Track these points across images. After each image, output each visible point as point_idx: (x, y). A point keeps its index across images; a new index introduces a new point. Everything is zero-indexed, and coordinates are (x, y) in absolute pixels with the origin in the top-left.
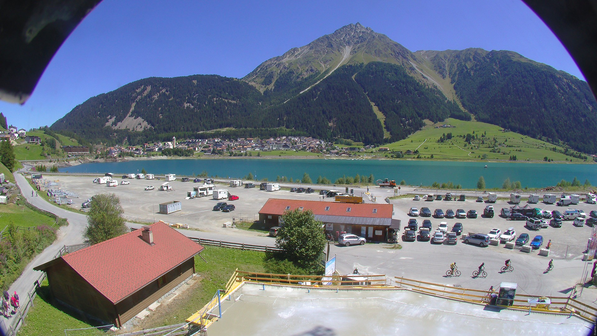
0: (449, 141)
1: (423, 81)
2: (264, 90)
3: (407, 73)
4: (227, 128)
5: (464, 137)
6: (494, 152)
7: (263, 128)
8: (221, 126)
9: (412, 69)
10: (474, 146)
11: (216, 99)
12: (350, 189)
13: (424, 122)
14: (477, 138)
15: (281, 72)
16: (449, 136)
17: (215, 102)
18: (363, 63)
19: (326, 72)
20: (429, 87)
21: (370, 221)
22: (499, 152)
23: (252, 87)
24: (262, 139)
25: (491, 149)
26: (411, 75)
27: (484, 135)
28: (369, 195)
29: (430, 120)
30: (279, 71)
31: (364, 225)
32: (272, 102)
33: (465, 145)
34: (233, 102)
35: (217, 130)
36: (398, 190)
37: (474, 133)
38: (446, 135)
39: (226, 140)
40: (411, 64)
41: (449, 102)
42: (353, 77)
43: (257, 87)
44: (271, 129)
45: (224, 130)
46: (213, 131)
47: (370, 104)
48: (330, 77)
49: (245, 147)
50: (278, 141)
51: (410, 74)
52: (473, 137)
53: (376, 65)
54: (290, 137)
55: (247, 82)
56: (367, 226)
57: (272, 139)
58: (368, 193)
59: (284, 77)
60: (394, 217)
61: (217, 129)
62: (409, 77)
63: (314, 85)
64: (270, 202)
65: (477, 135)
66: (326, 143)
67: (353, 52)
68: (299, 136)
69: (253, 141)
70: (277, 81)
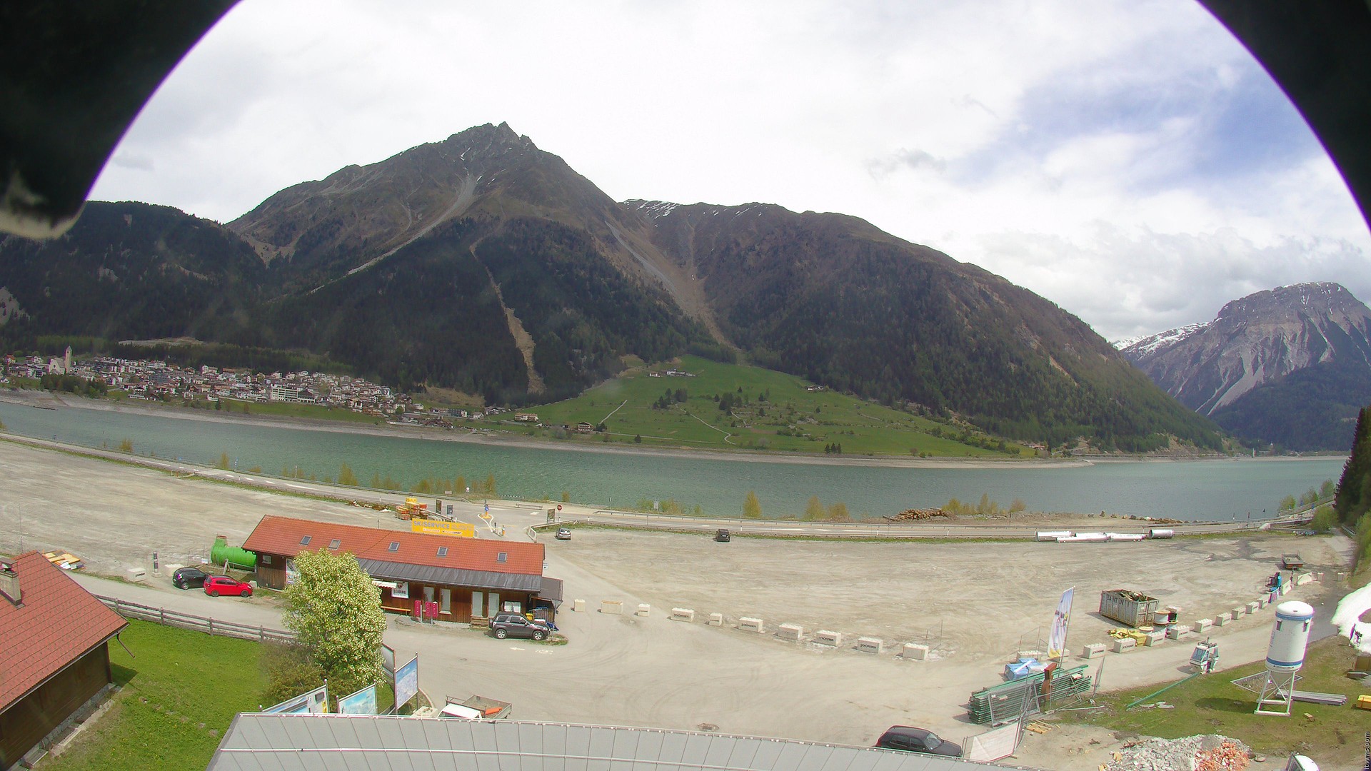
0: (680, 408)
1: (631, 269)
2: (271, 258)
3: (597, 246)
4: (182, 339)
5: (717, 399)
6: (789, 435)
7: (260, 349)
8: (169, 334)
9: (611, 240)
10: (741, 421)
11: (167, 268)
12: (445, 504)
13: (623, 361)
14: (747, 403)
15: (314, 218)
16: (680, 397)
17: (164, 274)
18: (498, 218)
19: (414, 229)
20: (643, 284)
21: (491, 582)
22: (799, 435)
23: (246, 249)
24: (254, 374)
25: (781, 428)
26: (603, 254)
27: (764, 395)
28: (488, 520)
29: (641, 357)
30: (311, 216)
31: (476, 589)
32: (284, 286)
33: (718, 419)
34: (202, 277)
35: (160, 341)
36: (557, 511)
37: (740, 390)
38: (673, 392)
39: (179, 368)
40: (608, 228)
41: (688, 320)
42: (472, 249)
43: (259, 248)
44: (277, 352)
45: (177, 342)
46: (152, 343)
47: (502, 312)
48: (421, 243)
49: (217, 387)
50: (290, 381)
51: (603, 251)
52: (739, 400)
53: (527, 225)
54: (315, 376)
55: (238, 234)
56: (486, 593)
57: (277, 375)
58: (487, 517)
59: (318, 231)
60: (546, 574)
61: (158, 337)
62: (601, 258)
63: (381, 258)
64: (267, 525)
65: (747, 398)
66: (396, 394)
67: (481, 188)
68: (337, 371)
69: (234, 376)
70: (303, 236)
